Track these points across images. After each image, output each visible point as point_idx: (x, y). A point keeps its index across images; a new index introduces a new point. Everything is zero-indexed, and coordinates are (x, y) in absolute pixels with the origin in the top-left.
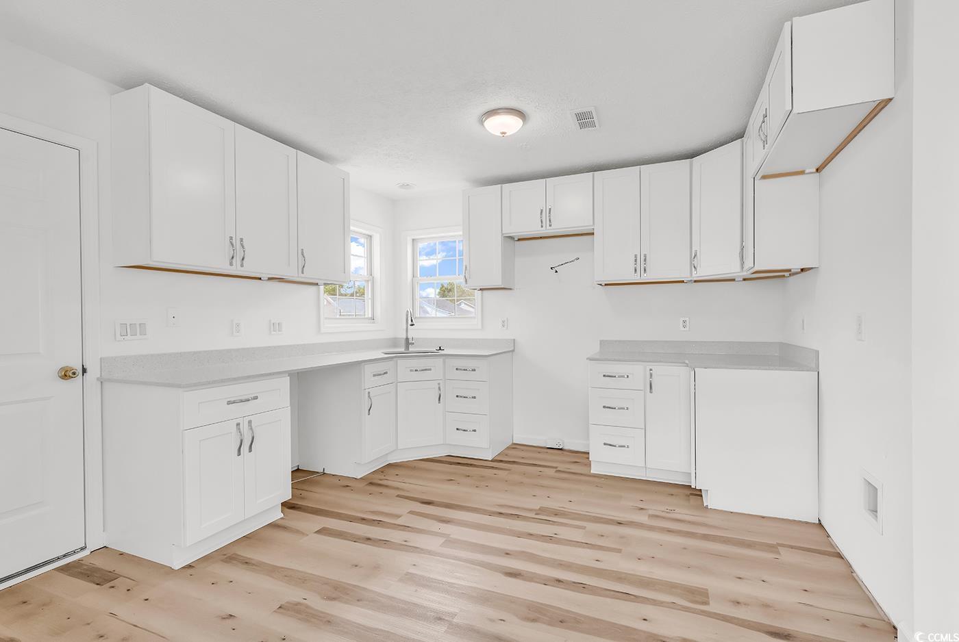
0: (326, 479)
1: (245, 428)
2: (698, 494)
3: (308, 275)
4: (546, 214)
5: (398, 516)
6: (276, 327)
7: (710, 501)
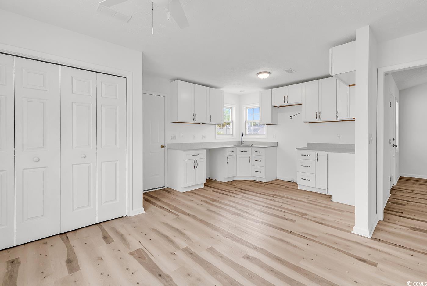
0: (217, 182)
1: (196, 162)
2: (330, 196)
3: (212, 122)
4: (286, 98)
5: (232, 191)
6: (204, 137)
7: (333, 199)
